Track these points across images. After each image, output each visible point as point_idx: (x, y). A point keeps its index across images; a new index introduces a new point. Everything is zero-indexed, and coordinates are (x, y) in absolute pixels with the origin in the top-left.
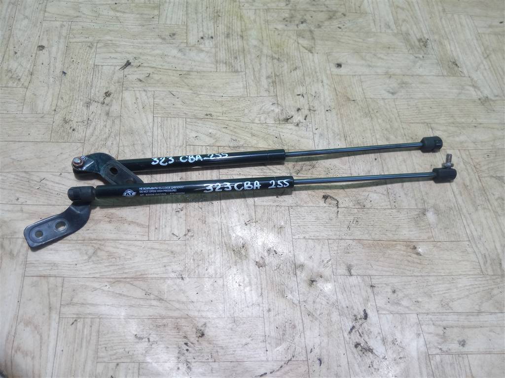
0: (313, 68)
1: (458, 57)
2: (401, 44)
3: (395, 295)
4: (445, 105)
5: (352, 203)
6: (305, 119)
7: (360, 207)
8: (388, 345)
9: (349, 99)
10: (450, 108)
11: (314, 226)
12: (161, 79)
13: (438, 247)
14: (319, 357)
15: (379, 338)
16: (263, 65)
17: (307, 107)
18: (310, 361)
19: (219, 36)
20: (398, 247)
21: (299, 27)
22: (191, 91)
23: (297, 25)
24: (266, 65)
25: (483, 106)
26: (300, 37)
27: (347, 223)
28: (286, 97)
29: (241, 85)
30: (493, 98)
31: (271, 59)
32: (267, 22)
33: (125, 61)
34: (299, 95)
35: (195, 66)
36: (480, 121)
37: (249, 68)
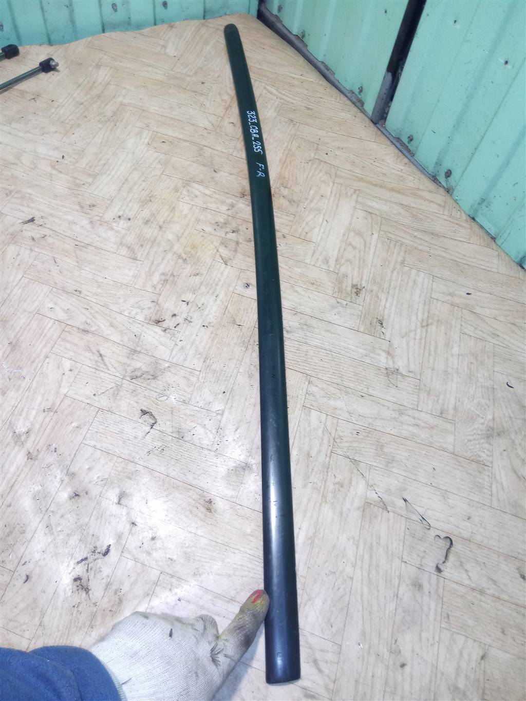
0: (216, 280)
1: (389, 317)
2: (330, 284)
3: (153, 542)
4: (340, 362)
5: (171, 429)
6: (175, 327)
7: (177, 436)
8: (108, 592)
9: (234, 322)
10: (344, 367)
11: (113, 437)
12: (53, 243)
13: (235, 510)
14: (28, 574)
15: (104, 581)
16: (166, 261)
17: (184, 316)
18: (16, 574)
19: (138, 220)
20: (190, 494)
21: (228, 235)
22: (76, 264)
23: (227, 233)
24: (168, 261)
25: (386, 378)
26: (223, 246)
27: (150, 447)
28: (169, 300)
29: (131, 273)
30: (404, 373)
31: (178, 257)
32: (198, 221)
33: (30, 217)
34: (184, 301)
35: (98, 241)
36: (371, 391)
37: (149, 260)
